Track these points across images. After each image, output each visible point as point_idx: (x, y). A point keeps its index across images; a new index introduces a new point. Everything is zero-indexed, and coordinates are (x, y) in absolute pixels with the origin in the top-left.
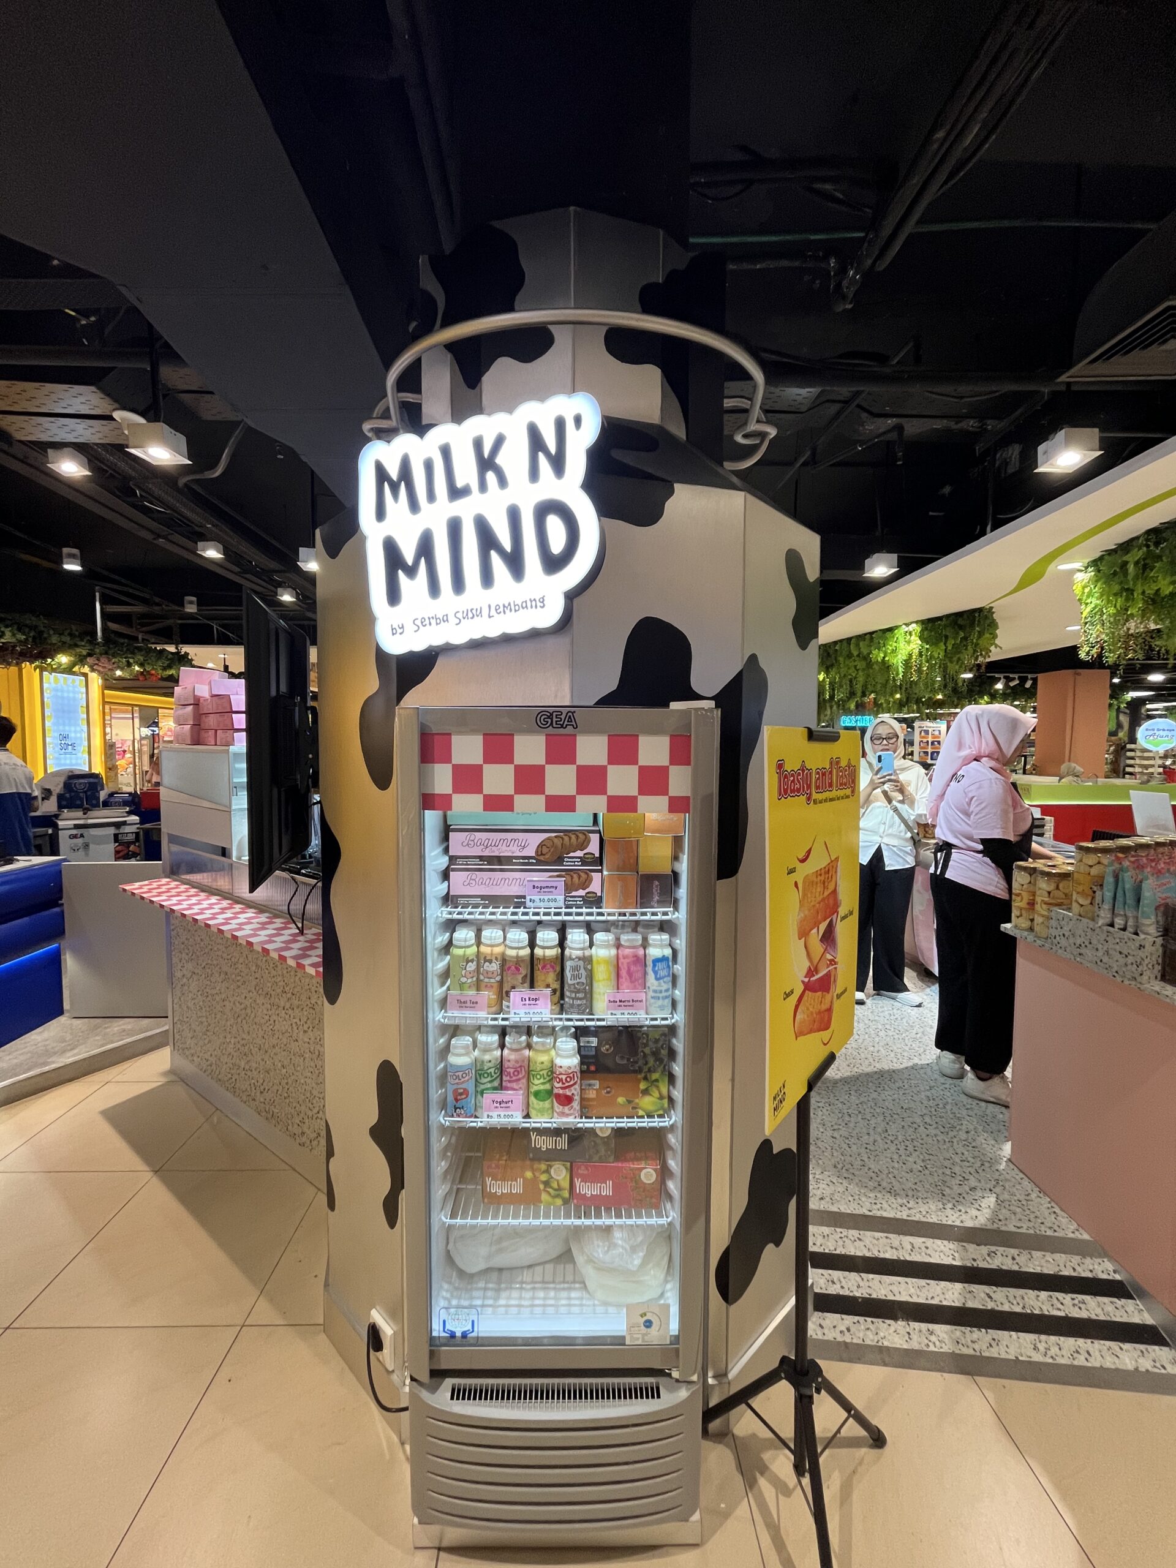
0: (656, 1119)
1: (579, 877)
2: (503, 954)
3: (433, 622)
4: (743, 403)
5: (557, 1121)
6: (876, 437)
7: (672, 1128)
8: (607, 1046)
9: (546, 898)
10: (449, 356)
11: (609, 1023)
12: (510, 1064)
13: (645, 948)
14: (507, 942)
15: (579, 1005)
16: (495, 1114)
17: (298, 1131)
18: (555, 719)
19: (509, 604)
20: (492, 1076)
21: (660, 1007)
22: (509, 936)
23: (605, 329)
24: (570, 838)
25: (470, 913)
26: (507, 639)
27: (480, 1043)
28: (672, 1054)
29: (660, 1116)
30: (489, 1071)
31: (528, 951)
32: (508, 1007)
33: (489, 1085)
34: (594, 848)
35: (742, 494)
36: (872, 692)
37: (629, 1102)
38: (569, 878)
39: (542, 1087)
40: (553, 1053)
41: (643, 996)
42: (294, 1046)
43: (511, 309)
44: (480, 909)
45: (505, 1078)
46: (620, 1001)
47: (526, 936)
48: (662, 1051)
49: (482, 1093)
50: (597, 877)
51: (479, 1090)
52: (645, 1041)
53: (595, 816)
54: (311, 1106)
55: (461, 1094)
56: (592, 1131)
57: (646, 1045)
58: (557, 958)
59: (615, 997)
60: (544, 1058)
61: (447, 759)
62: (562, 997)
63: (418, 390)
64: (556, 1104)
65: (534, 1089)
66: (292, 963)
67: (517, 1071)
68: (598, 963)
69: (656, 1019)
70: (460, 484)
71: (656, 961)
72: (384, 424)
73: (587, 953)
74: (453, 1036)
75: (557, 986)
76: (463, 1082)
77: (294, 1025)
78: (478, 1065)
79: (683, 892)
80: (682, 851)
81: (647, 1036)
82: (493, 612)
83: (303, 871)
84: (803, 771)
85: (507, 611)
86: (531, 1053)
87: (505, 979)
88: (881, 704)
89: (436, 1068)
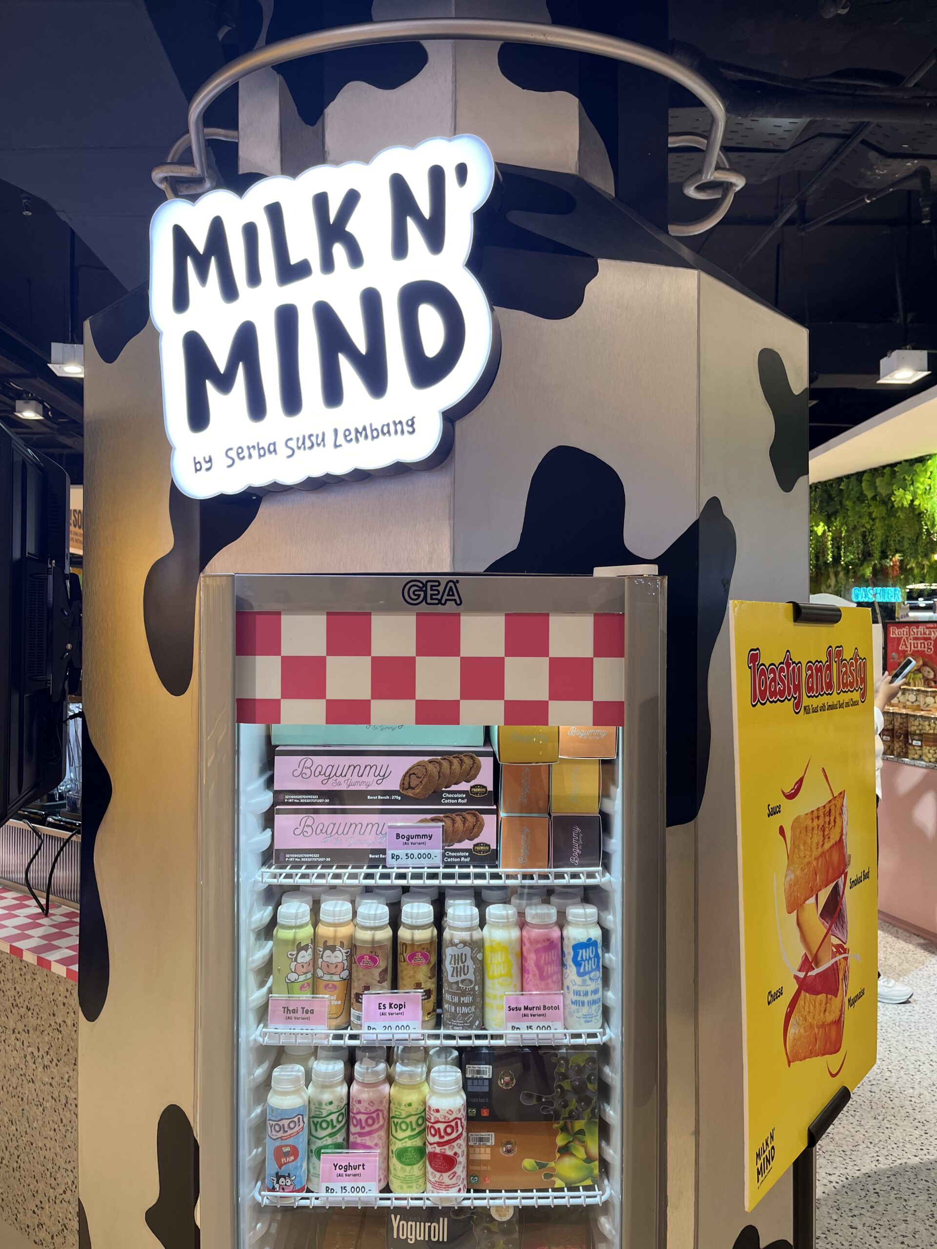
0: (582, 1193)
1: (465, 820)
2: (352, 938)
3: (255, 453)
4: (698, 142)
5: (434, 1197)
6: (892, 186)
7: (605, 1207)
8: (507, 1079)
9: (416, 852)
10: (278, 79)
11: (510, 1043)
12: (361, 1107)
13: (561, 928)
14: (359, 919)
15: (464, 1015)
16: (336, 1186)
17: (33, 1221)
18: (429, 592)
19: (364, 429)
20: (333, 1127)
21: (585, 1016)
22: (361, 910)
23: (499, 43)
24: (451, 763)
25: (304, 876)
26: (360, 477)
27: (318, 1075)
28: (604, 1090)
29: (586, 1188)
30: (328, 1119)
31: (388, 933)
32: (359, 1018)
33: (329, 1141)
34: (485, 777)
35: (694, 273)
36: (897, 551)
37: (541, 1166)
38: (449, 822)
39: (409, 1143)
40: (426, 1089)
41: (558, 1000)
42: (28, 1090)
43: (366, 18)
44: (319, 870)
45: (353, 1129)
46: (526, 1008)
47: (386, 910)
48: (589, 1086)
49: (318, 1154)
50: (489, 821)
51: (314, 1148)
52: (563, 1070)
53: (487, 730)
54: (53, 1182)
55: (287, 1154)
56: (483, 1213)
57: (565, 1077)
58: (431, 943)
59: (517, 1001)
60: (412, 1097)
61: (275, 649)
62: (439, 1003)
63: (232, 123)
64: (429, 1169)
65: (397, 1145)
66: (30, 958)
67: (372, 1118)
68: (493, 950)
69: (579, 1036)
70: (294, 259)
71: (579, 947)
72: (184, 172)
73: (477, 934)
74: (276, 1063)
75: (431, 985)
76: (290, 1136)
77: (29, 1058)
78: (313, 1107)
79: (616, 844)
80: (614, 782)
81: (567, 1061)
82: (341, 440)
83: (50, 819)
84: (788, 665)
85: (361, 439)
86: (393, 1090)
87: (354, 975)
88: (912, 569)
89: (249, 1115)
